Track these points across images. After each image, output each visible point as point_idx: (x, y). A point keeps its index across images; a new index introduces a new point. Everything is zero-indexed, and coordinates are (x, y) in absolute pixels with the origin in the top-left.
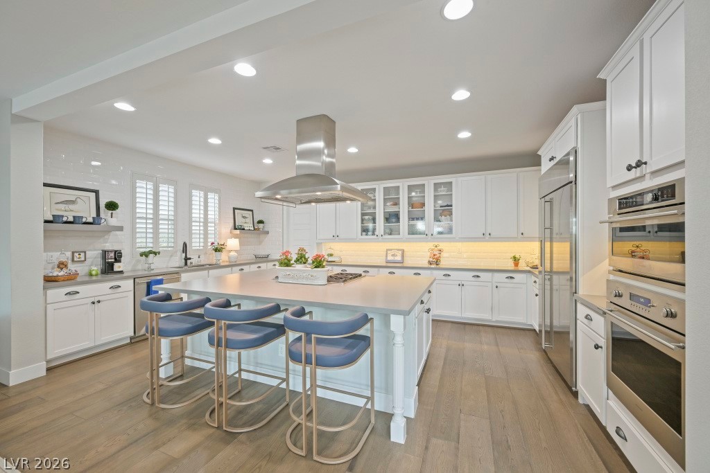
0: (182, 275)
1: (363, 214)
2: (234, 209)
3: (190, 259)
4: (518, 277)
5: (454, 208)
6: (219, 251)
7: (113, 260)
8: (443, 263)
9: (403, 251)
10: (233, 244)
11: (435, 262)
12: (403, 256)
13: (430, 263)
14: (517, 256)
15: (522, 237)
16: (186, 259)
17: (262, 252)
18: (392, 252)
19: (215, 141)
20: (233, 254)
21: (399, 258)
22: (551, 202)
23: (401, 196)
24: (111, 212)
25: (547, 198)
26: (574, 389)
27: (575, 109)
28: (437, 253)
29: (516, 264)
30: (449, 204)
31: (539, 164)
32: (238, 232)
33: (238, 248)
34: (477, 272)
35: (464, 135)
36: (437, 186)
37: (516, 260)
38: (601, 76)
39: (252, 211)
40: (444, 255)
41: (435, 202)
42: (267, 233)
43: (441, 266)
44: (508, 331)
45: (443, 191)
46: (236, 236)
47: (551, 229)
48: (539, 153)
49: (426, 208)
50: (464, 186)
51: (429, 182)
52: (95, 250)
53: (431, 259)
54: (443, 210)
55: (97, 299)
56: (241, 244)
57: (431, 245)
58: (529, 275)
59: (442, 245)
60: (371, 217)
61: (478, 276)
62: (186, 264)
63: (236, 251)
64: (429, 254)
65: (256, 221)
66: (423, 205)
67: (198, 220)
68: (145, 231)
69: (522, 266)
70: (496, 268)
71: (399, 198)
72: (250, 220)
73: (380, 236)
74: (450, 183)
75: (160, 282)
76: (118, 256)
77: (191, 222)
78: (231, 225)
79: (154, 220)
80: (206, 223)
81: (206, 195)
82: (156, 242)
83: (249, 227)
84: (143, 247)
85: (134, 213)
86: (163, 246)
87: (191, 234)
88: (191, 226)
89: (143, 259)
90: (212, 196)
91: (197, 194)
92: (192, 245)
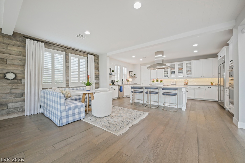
1: (164, 72)
2: (130, 71)
4: (212, 87)
5: (192, 69)
8: (189, 84)
9: (176, 81)
10: (130, 80)
12: (176, 83)
13: (185, 84)
14: (212, 82)
15: (214, 77)
16: (122, 83)
17: (135, 82)
18: (173, 82)
19: (134, 57)
20: (130, 82)
21: (175, 83)
22: (220, 67)
23: (176, 67)
24: (113, 72)
25: (219, 66)
26: (224, 108)
27: (224, 47)
28: (187, 82)
30: (190, 68)
31: (218, 57)
32: (131, 77)
34: (199, 86)
36: (187, 64)
37: (212, 83)
38: (228, 43)
39: (133, 72)
40: (189, 82)
41: (186, 68)
42: (136, 77)
44: (209, 102)
45: (188, 65)
46: (131, 78)
47: (220, 74)
48: (218, 55)
49: (183, 70)
50: (195, 64)
51: (184, 63)
52: (110, 80)
54: (189, 70)
55: (115, 89)
56: (132, 80)
57: (185, 80)
58: (216, 87)
59: (188, 80)
60: (167, 73)
61: (200, 87)
64: (184, 82)
65: (134, 74)
66: (182, 69)
68: (116, 76)
69: (214, 84)
70: (205, 85)
71: (175, 67)
72: (132, 74)
73: (169, 77)
74: (191, 63)
75: (122, 87)
76: (115, 81)
77: (123, 74)
78: (129, 75)
79: (118, 74)
80: (125, 75)
81: (125, 68)
82: (118, 79)
83: (133, 76)
84: (116, 80)
85: (115, 73)
86: (119, 80)
87: (123, 77)
88: (123, 75)
89: (117, 82)
90: (126, 69)
91: (123, 68)
92: (123, 80)
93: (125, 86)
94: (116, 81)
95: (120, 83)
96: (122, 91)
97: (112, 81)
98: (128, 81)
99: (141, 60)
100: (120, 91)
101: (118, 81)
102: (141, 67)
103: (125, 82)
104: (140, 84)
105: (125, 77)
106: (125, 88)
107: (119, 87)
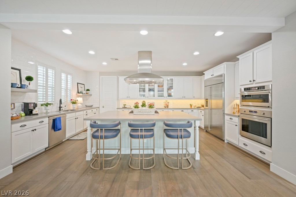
0: (67, 115)
1: (140, 89)
2: (78, 83)
3: (62, 107)
6: (75, 103)
7: (33, 108)
8: (169, 107)
10: (80, 100)
11: (167, 107)
14: (191, 104)
15: (194, 98)
16: (60, 107)
17: (89, 104)
19: (92, 52)
20: (79, 105)
24: (29, 82)
25: (209, 87)
26: (223, 139)
27: (225, 63)
28: (167, 103)
29: (191, 107)
30: (172, 86)
32: (81, 94)
33: (82, 102)
35: (185, 64)
37: (191, 106)
39: (84, 85)
40: (169, 104)
41: (167, 85)
42: (91, 95)
43: (169, 108)
45: (169, 82)
46: (81, 96)
48: (204, 73)
49: (164, 87)
51: (165, 78)
52: (19, 103)
53: (165, 106)
54: (169, 89)
55: (34, 129)
56: (83, 100)
57: (165, 101)
58: (197, 110)
59: (168, 101)
62: (60, 110)
63: (81, 103)
64: (164, 104)
65: (86, 90)
67: (64, 88)
68: (42, 93)
69: (193, 107)
72: (83, 89)
73: (147, 97)
74: (172, 79)
75: (60, 118)
76: (35, 105)
77: (61, 89)
78: (77, 91)
79: (46, 87)
80: (66, 90)
81: (67, 76)
82: (47, 99)
83: (84, 92)
84: (40, 101)
85: (37, 83)
86: (49, 101)
87: (61, 95)
88: (61, 91)
89: (43, 107)
90: (69, 76)
91: (63, 76)
92: (62, 100)
93: (68, 116)
94: (42, 105)
95: (53, 110)
96: (60, 129)
97: (26, 105)
98: (74, 103)
99: (105, 63)
100: (53, 130)
101: (47, 105)
102: (101, 77)
103: (67, 105)
104: (99, 107)
105: (67, 95)
106: (67, 120)
107: (51, 121)
